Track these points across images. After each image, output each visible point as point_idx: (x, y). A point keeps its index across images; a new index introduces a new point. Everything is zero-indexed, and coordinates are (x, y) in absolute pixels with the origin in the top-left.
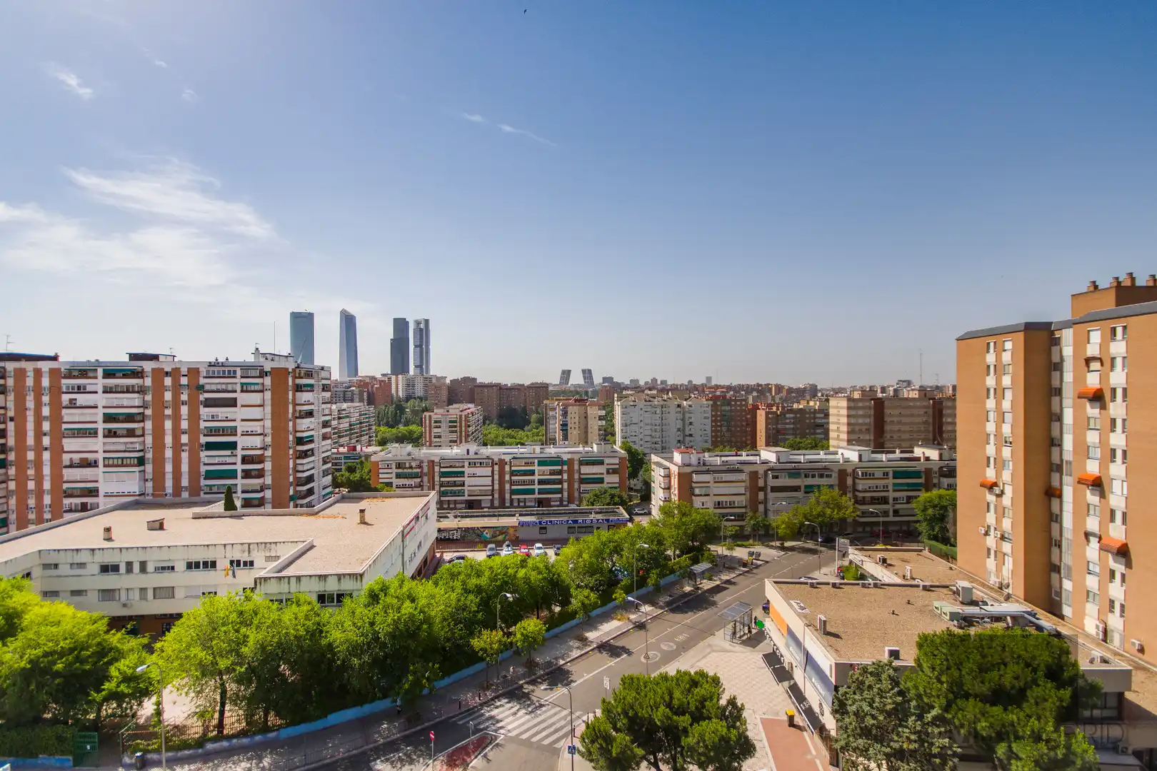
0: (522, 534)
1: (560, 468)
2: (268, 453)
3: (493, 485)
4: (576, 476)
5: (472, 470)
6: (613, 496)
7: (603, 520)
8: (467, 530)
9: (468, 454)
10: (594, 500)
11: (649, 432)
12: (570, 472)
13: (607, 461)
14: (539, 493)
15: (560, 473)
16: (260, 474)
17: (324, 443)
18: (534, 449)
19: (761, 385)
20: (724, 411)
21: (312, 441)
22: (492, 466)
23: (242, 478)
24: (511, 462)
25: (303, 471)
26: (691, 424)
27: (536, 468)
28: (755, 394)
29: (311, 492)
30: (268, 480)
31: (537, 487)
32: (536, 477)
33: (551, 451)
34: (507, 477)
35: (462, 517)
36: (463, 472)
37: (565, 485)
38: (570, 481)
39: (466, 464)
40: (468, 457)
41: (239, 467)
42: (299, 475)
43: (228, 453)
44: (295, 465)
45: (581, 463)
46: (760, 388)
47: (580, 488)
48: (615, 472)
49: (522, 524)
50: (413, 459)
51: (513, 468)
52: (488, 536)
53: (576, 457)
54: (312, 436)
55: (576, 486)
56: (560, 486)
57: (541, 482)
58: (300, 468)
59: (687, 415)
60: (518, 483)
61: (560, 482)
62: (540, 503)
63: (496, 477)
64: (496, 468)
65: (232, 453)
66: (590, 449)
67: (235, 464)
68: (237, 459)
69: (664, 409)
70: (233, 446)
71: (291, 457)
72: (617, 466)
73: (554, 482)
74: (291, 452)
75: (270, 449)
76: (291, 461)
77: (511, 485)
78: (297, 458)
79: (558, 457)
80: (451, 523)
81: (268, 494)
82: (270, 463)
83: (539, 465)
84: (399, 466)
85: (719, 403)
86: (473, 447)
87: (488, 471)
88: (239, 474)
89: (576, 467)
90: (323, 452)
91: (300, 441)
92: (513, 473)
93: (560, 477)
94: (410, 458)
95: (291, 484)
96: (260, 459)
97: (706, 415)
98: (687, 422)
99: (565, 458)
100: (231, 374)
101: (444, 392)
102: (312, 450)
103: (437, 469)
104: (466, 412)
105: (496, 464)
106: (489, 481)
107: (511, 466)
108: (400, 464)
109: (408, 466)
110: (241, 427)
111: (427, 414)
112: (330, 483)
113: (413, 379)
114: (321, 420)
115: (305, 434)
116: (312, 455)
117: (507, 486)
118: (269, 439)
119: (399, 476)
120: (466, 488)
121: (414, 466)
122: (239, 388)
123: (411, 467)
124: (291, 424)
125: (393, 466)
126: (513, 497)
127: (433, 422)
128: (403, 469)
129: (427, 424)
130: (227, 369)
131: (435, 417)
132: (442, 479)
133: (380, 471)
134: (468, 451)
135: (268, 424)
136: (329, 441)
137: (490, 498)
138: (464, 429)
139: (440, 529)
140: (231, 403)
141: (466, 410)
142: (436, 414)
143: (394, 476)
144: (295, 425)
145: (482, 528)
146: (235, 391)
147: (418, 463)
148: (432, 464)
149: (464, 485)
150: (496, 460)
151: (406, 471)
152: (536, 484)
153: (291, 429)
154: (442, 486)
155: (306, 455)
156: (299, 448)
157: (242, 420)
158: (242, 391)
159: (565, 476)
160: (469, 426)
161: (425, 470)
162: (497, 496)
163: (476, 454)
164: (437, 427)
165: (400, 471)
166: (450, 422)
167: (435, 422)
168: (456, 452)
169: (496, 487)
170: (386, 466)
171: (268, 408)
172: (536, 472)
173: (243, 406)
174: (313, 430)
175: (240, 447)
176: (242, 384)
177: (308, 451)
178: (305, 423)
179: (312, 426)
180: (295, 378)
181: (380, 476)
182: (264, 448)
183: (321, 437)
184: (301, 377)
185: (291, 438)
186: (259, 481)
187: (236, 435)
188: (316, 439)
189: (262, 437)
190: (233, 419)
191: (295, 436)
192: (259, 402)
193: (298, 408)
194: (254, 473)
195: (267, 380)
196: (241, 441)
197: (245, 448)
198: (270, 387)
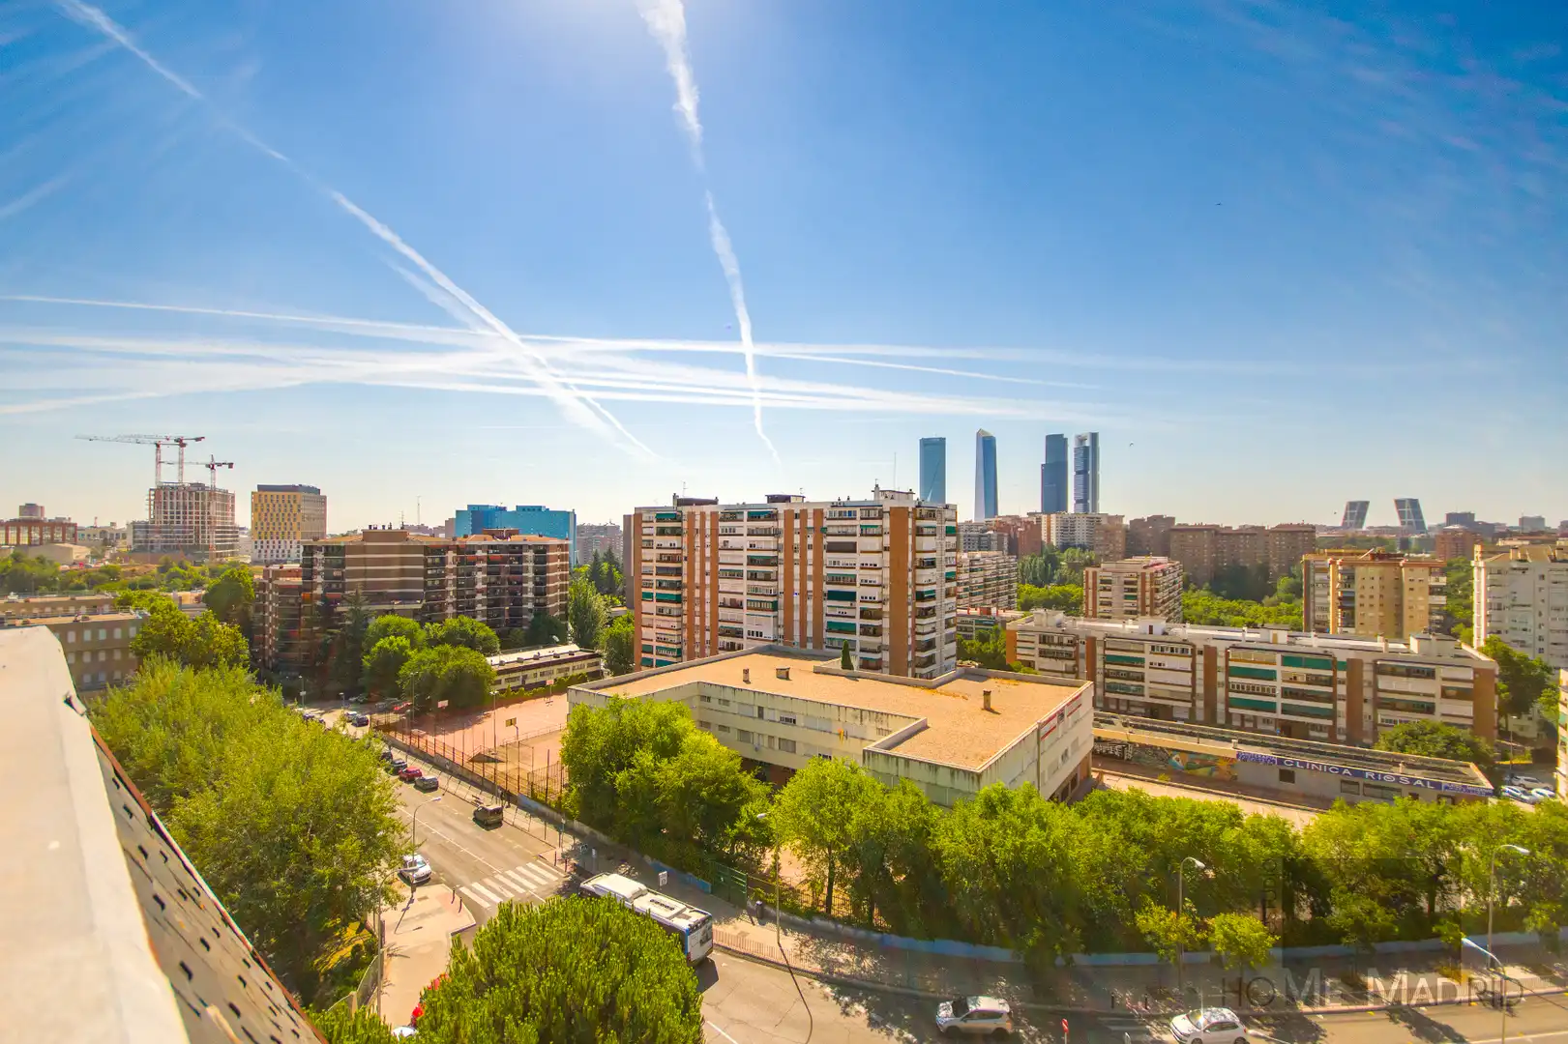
0: (1245, 773)
1: (1329, 673)
2: (887, 608)
3: (1193, 686)
4: (1368, 693)
5: (1158, 659)
7: (1424, 781)
8: (1143, 747)
9: (1150, 632)
10: (1407, 743)
12: (1354, 685)
13: (1444, 672)
14: (1284, 712)
15: (1331, 682)
16: (876, 631)
17: (947, 601)
18: (1275, 636)
21: (933, 598)
22: (1193, 656)
23: (860, 634)
24: (1227, 654)
25: (923, 634)
27: (1278, 668)
29: (932, 660)
30: (886, 640)
31: (1279, 701)
32: (1279, 684)
33: (1312, 642)
34: (1221, 677)
35: (1137, 727)
36: (1140, 660)
37: (1342, 706)
38: (1354, 700)
39: (1147, 647)
40: (1150, 637)
41: (858, 622)
42: (919, 638)
43: (848, 604)
44: (915, 625)
45: (1380, 671)
47: (1375, 714)
48: (1462, 695)
49: (1244, 757)
50: (1064, 633)
51: (1231, 664)
52: (1180, 764)
53: (1368, 659)
54: (934, 591)
55: (1367, 711)
56: (1330, 706)
57: (1286, 693)
58: (919, 629)
60: (1240, 689)
61: (1331, 698)
62: (1287, 729)
63: (1200, 674)
64: (1200, 659)
65: (851, 604)
66: (1404, 646)
67: (854, 617)
68: (856, 612)
70: (852, 596)
71: (910, 614)
72: (1470, 685)
73: (1319, 695)
74: (910, 608)
75: (888, 603)
76: (910, 620)
77: (1228, 690)
78: (917, 617)
79: (1326, 654)
80: (1117, 732)
81: (885, 656)
82: (888, 620)
83: (1284, 665)
84: (1044, 640)
86: (1160, 623)
87: (1186, 663)
88: (859, 629)
89: (1367, 678)
90: (946, 612)
91: (920, 597)
92: (1230, 672)
93: (1329, 690)
94: (1059, 630)
95: (910, 648)
96: (879, 615)
99: (1343, 658)
100: (851, 516)
101: (1120, 539)
102: (933, 608)
103: (1099, 650)
104: (1153, 570)
105: (1201, 653)
106: (1187, 678)
107: (1227, 660)
108: (1044, 637)
109: (1056, 641)
110: (861, 575)
111: (1091, 570)
112: (954, 652)
113: (1072, 519)
114: (944, 572)
115: (925, 589)
116: (934, 614)
117: (1221, 692)
118: (887, 592)
119: (1043, 654)
120: (1146, 684)
121: (1065, 641)
122: (858, 530)
123: (1061, 644)
124: (910, 574)
125: (1036, 639)
126: (1231, 710)
127: (1098, 581)
128: (1050, 644)
129: (1091, 585)
130: (847, 509)
131: (1101, 574)
132: (1107, 666)
133: (1019, 644)
134: (1151, 627)
135: (887, 573)
136: (954, 599)
137: (1189, 705)
138: (1148, 594)
139: (1099, 738)
140: (851, 548)
141: (1153, 566)
142: (1104, 570)
143: (1037, 652)
144: (914, 576)
145: (1168, 749)
146: (855, 535)
147: (1071, 638)
148: (1092, 642)
149: (1142, 680)
150: (1200, 646)
151: (1053, 648)
152: (1279, 696)
153: (910, 581)
154: (1106, 675)
155: (926, 614)
156: (919, 605)
157: (862, 568)
158: (862, 535)
159: (1342, 690)
160: (1157, 591)
161: (1083, 649)
162: (1200, 704)
163: (1165, 633)
164: (1104, 589)
165: (1046, 647)
166: (1126, 583)
167: (1103, 582)
168: (1131, 627)
169: (1200, 690)
170: (1026, 638)
171: (887, 555)
172: (1279, 676)
173: (862, 552)
174: (935, 583)
175: (858, 598)
176: (862, 527)
177: (929, 608)
178: (926, 575)
179: (934, 579)
180: (915, 519)
181: (1018, 650)
182: (882, 602)
183: (944, 593)
184: (921, 518)
185: (911, 591)
186: (877, 640)
187: (855, 585)
188: (937, 594)
189: (879, 589)
190: (854, 566)
191: (914, 590)
192: (877, 547)
193: (920, 556)
194: (871, 630)
195: (887, 523)
196: (860, 591)
197: (863, 600)
198: (888, 531)
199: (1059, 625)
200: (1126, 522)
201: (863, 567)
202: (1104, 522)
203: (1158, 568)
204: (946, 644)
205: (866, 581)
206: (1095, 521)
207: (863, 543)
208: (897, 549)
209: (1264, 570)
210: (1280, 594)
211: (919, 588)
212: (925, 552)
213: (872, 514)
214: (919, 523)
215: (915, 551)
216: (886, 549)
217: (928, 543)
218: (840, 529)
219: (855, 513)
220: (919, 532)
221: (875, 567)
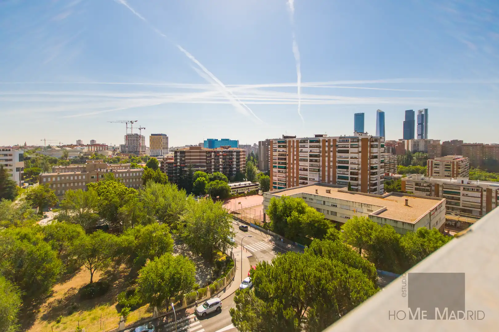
2: (360, 172)
3: (482, 203)
8: (465, 223)
16: (356, 179)
17: (381, 170)
21: (376, 169)
25: (373, 181)
29: (376, 190)
30: (360, 182)
34: (494, 200)
36: (459, 193)
40: (462, 185)
41: (349, 176)
42: (371, 182)
43: (346, 170)
44: (370, 178)
50: (425, 182)
54: (377, 166)
58: (372, 179)
68: (349, 173)
71: (368, 174)
74: (369, 172)
75: (361, 170)
76: (368, 176)
77: (497, 205)
78: (371, 175)
80: (453, 217)
81: (360, 188)
82: (361, 176)
84: (417, 185)
87: (478, 194)
88: (349, 179)
90: (381, 174)
91: (372, 168)
94: (423, 181)
95: (368, 185)
96: (357, 174)
100: (347, 141)
103: (441, 189)
104: (458, 160)
105: (485, 191)
106: (479, 200)
107: (497, 194)
108: (417, 183)
109: (422, 185)
110: (350, 160)
111: (430, 160)
113: (418, 141)
114: (380, 160)
115: (374, 165)
116: (377, 174)
117: (493, 206)
118: (360, 166)
119: (417, 189)
120: (461, 202)
122: (350, 146)
123: (424, 186)
124: (369, 161)
125: (414, 184)
127: (434, 164)
128: (419, 186)
129: (430, 166)
130: (346, 139)
131: (435, 162)
132: (444, 195)
133: (407, 186)
134: (462, 181)
135: (360, 160)
136: (383, 169)
140: (347, 152)
141: (456, 159)
142: (436, 160)
143: (414, 189)
144: (370, 161)
146: (348, 147)
147: (428, 184)
148: (437, 186)
149: (459, 200)
150: (484, 189)
151: (421, 187)
153: (369, 163)
155: (374, 174)
156: (372, 171)
160: (459, 168)
161: (433, 188)
162: (484, 210)
163: (468, 183)
164: (436, 168)
166: (446, 165)
168: (454, 181)
169: (485, 204)
170: (410, 184)
171: (360, 154)
173: (351, 153)
174: (377, 164)
175: (350, 168)
176: (351, 145)
177: (375, 172)
178: (374, 161)
179: (377, 162)
180: (371, 142)
181: (406, 188)
182: (358, 170)
183: (380, 167)
184: (373, 142)
185: (369, 166)
186: (356, 182)
187: (348, 164)
188: (378, 167)
189: (357, 165)
190: (348, 158)
191: (370, 166)
192: (357, 152)
193: (372, 154)
194: (354, 179)
195: (360, 143)
196: (350, 166)
197: (351, 169)
198: (361, 146)
199: (422, 179)
201: (351, 158)
202: (432, 142)
203: (460, 160)
204: (381, 184)
205: (352, 163)
206: (428, 142)
207: (351, 150)
208: (364, 152)
211: (372, 165)
212: (374, 153)
213: (355, 140)
214: (372, 143)
215: (370, 153)
216: (360, 152)
217: (375, 150)
218: (343, 146)
219: (348, 140)
220: (372, 146)
221: (356, 158)
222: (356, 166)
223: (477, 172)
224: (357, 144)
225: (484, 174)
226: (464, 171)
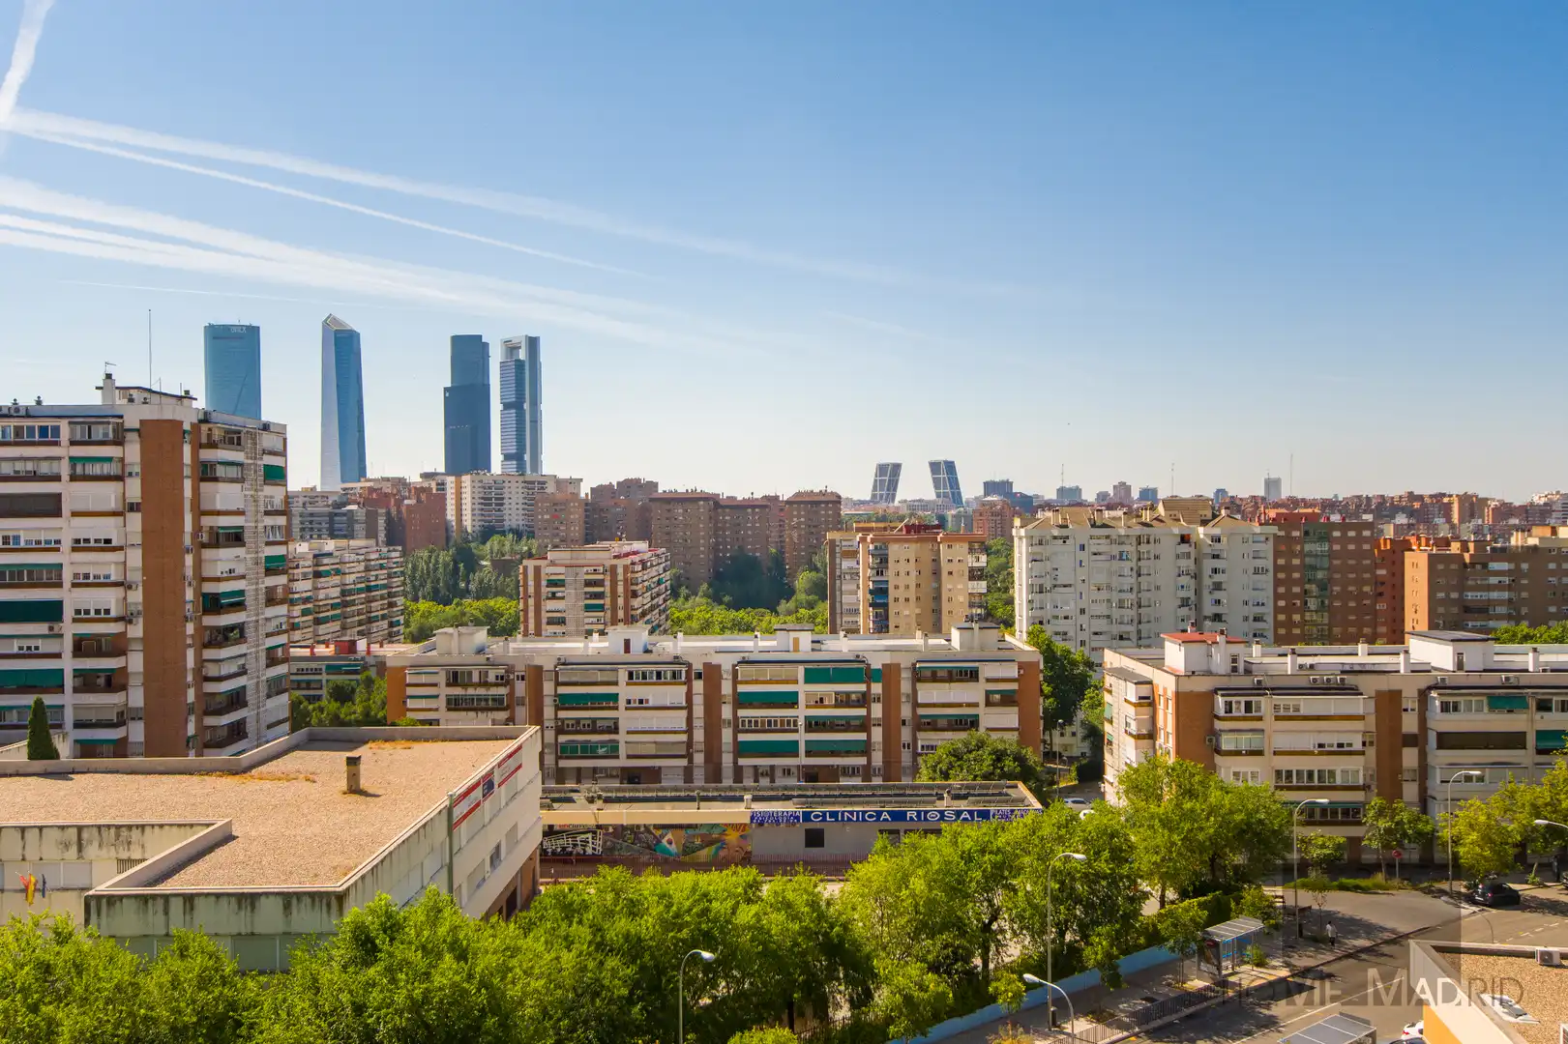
0: (762, 843)
1: (862, 687)
2: (136, 631)
3: (689, 731)
4: (906, 712)
5: (637, 692)
6: (999, 756)
7: (971, 812)
8: (620, 831)
9: (627, 649)
10: (951, 766)
11: (1102, 609)
12: (890, 700)
13: (987, 671)
14: (808, 754)
15: (864, 700)
16: (114, 682)
17: (271, 612)
18: (796, 641)
19: (1420, 498)
20: (1310, 554)
21: (239, 606)
22: (688, 682)
23: (76, 690)
24: (735, 673)
25: (219, 679)
26: (1218, 586)
27: (802, 689)
28: (1401, 519)
29: (237, 732)
30: (136, 698)
31: (802, 737)
32: (801, 713)
33: (841, 646)
34: (726, 712)
35: (607, 800)
36: (615, 697)
37: (877, 734)
38: (890, 723)
39: (623, 676)
40: (628, 658)
41: (68, 664)
42: (211, 686)
43: (42, 628)
44: (201, 662)
45: (918, 676)
46: (1417, 505)
47: (915, 740)
48: (1007, 699)
49: (759, 820)
50: (490, 663)
51: (741, 688)
52: (673, 848)
53: (905, 661)
54: (241, 593)
55: (906, 734)
56: (863, 736)
57: (814, 725)
58: (212, 670)
59: (1209, 564)
60: (754, 726)
61: (864, 725)
62: (811, 775)
63: (699, 710)
64: (698, 686)
65: (51, 629)
66: (943, 642)
67: (58, 656)
68: (62, 644)
69: (1143, 548)
70: (51, 612)
71: (189, 641)
72: (1014, 686)
73: (846, 725)
74: (190, 628)
75: (141, 620)
76: (190, 654)
77: (736, 731)
78: (206, 645)
79: (858, 660)
80: (578, 813)
81: (137, 732)
82: (141, 655)
83: (807, 681)
84: (455, 679)
85: (1296, 534)
86: (640, 635)
87: (676, 694)
88: (69, 682)
89: (905, 687)
90: (268, 635)
91: (213, 604)
92: (741, 701)
93: (862, 712)
94: (481, 659)
95: (191, 710)
96: (117, 646)
97: (1259, 563)
98: (1207, 582)
99: (876, 664)
100: (48, 436)
101: (577, 516)
102: (240, 627)
103: (548, 688)
104: (628, 561)
105: (699, 676)
106: (679, 719)
107: (735, 682)
108: (455, 674)
109: (475, 678)
110: (72, 564)
111: (530, 564)
112: (286, 714)
113: (499, 484)
114: (262, 555)
115: (224, 589)
116: (242, 638)
117: (727, 735)
118: (136, 597)
119: (454, 704)
120: (622, 737)
121: (491, 678)
122: (65, 470)
123: (485, 684)
124: (189, 559)
125: (441, 679)
126: (742, 762)
127: (544, 583)
128: (465, 686)
129: (531, 590)
130: (37, 423)
131: (548, 571)
132: (562, 714)
133: (410, 691)
134: (627, 643)
135: (135, 558)
136: (283, 610)
137: (684, 762)
138: (621, 601)
139: (551, 827)
140: (50, 507)
141: (627, 555)
142: (553, 564)
143: (442, 703)
144: (198, 564)
145: (658, 827)
146: (57, 478)
147: (501, 672)
148: (536, 674)
149: (615, 730)
150: (698, 666)
151: (471, 691)
152: (802, 729)
153: (189, 572)
154: (560, 731)
155: (226, 639)
156: (210, 621)
157: (74, 549)
158: (73, 478)
159: (877, 711)
160: (635, 595)
161: (521, 688)
162: (699, 758)
163: (647, 651)
164: (554, 596)
165: (458, 691)
166: (588, 583)
167: (552, 583)
168: (597, 646)
169: (699, 735)
170: (423, 679)
171: (135, 520)
172: (802, 699)
173: (75, 514)
174: (243, 577)
175: (68, 613)
176: (74, 460)
177: (231, 628)
178: (223, 559)
179: (240, 570)
180: (198, 446)
181: (410, 704)
182: (126, 619)
183: (262, 598)
184: (212, 445)
185: (189, 594)
186: (115, 699)
187: (59, 585)
188: (249, 600)
189: (120, 591)
190: (54, 547)
191: (198, 592)
192: (112, 506)
193: (207, 521)
194: (101, 681)
195: (133, 452)
196: (72, 599)
197: (81, 615)
198: (137, 469)
199: (480, 651)
200: (585, 490)
201: (79, 546)
202: (550, 488)
203: (636, 558)
204: (269, 696)
205: (87, 576)
206: (536, 488)
207: (75, 494)
208: (157, 508)
209: (778, 561)
210: (802, 597)
211: (209, 588)
212: (219, 513)
213: (98, 433)
214: (207, 455)
215: (199, 513)
216: (133, 508)
217: (225, 495)
218: (19, 466)
219: (56, 430)
220: (206, 473)
221: (107, 545)
222: (110, 599)
223: (698, 607)
224: (109, 459)
225: (720, 614)
226: (652, 608)
